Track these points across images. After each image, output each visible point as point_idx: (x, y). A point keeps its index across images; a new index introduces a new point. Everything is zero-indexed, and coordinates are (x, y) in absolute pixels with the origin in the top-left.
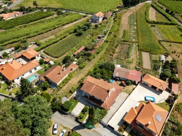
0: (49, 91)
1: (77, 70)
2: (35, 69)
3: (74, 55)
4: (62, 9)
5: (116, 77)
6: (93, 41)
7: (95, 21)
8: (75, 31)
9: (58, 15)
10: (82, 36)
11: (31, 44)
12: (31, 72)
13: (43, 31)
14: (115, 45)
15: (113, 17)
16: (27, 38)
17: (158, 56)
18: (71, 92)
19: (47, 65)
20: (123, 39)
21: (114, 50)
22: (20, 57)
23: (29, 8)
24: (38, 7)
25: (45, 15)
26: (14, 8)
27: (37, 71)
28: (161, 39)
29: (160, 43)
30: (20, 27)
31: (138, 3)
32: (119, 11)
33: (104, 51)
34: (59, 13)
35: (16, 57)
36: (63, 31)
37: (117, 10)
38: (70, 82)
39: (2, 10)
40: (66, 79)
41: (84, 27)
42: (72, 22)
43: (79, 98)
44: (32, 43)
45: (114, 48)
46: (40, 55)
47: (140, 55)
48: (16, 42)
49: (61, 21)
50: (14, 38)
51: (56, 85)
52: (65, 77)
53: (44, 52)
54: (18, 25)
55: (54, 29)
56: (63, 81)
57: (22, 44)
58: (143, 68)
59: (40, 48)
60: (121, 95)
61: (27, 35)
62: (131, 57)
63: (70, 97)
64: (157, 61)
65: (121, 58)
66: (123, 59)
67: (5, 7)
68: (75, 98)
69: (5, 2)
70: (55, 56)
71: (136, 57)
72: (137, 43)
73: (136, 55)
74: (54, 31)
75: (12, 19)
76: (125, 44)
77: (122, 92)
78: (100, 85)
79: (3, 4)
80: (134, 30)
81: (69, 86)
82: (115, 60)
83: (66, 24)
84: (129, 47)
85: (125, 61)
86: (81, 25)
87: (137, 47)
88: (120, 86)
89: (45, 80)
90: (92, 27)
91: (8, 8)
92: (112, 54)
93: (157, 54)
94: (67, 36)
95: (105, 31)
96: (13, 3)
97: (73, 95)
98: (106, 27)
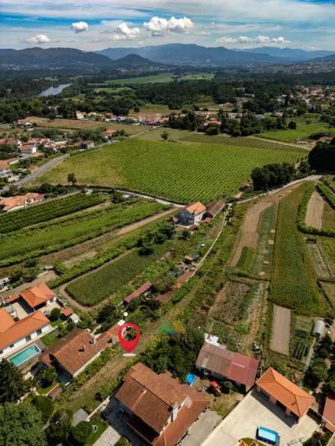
0: (54, 391)
2: (39, 331)
3: (125, 303)
4: (123, 190)
5: (202, 370)
6: (171, 270)
7: (185, 220)
8: (139, 244)
9: (113, 202)
10: (152, 256)
11: (45, 270)
12: (28, 338)
13: (74, 241)
14: (217, 283)
15: (226, 213)
16: (40, 255)
17: (309, 320)
18: (99, 398)
19: (64, 324)
20: (237, 270)
21: (213, 295)
22: (15, 301)
23: (59, 186)
24: (77, 184)
25: (87, 202)
26: (30, 186)
27: (41, 336)
28: (325, 275)
29: (319, 285)
30: (33, 229)
31: (288, 181)
32: (241, 199)
33: (190, 297)
34: (117, 199)
35: (8, 301)
36: (115, 241)
37: (238, 196)
38: (103, 370)
39: (6, 188)
40: (94, 364)
41: (160, 235)
42: (137, 221)
43: (111, 417)
44: (47, 267)
45: (214, 292)
46: (55, 299)
47: (270, 314)
48: (17, 263)
49: (115, 217)
50: (14, 255)
51: (71, 376)
52: (93, 359)
53: (66, 290)
54: (30, 224)
55: (99, 236)
56: (86, 368)
57: (27, 269)
58: (270, 350)
59: (58, 282)
60: (205, 417)
61: (42, 247)
62: (248, 316)
63: (93, 413)
64: (306, 333)
65: (226, 317)
66: (229, 321)
67: (14, 181)
68: (103, 415)
69: (16, 170)
70: (85, 302)
71: (261, 318)
72: (268, 283)
73: (260, 313)
74: (97, 241)
75: (20, 211)
76: (240, 283)
77: (208, 410)
78: (156, 391)
79: (11, 174)
80: (267, 248)
81: (97, 382)
82: (210, 321)
83: (125, 225)
84: (248, 292)
85: (232, 328)
86: (155, 231)
87: (267, 292)
88: (207, 394)
89: (52, 364)
90: (177, 236)
91: (19, 185)
92: (207, 306)
93: (308, 315)
94: (122, 253)
95: (203, 245)
96: (30, 173)
97: (99, 407)
98: (207, 237)
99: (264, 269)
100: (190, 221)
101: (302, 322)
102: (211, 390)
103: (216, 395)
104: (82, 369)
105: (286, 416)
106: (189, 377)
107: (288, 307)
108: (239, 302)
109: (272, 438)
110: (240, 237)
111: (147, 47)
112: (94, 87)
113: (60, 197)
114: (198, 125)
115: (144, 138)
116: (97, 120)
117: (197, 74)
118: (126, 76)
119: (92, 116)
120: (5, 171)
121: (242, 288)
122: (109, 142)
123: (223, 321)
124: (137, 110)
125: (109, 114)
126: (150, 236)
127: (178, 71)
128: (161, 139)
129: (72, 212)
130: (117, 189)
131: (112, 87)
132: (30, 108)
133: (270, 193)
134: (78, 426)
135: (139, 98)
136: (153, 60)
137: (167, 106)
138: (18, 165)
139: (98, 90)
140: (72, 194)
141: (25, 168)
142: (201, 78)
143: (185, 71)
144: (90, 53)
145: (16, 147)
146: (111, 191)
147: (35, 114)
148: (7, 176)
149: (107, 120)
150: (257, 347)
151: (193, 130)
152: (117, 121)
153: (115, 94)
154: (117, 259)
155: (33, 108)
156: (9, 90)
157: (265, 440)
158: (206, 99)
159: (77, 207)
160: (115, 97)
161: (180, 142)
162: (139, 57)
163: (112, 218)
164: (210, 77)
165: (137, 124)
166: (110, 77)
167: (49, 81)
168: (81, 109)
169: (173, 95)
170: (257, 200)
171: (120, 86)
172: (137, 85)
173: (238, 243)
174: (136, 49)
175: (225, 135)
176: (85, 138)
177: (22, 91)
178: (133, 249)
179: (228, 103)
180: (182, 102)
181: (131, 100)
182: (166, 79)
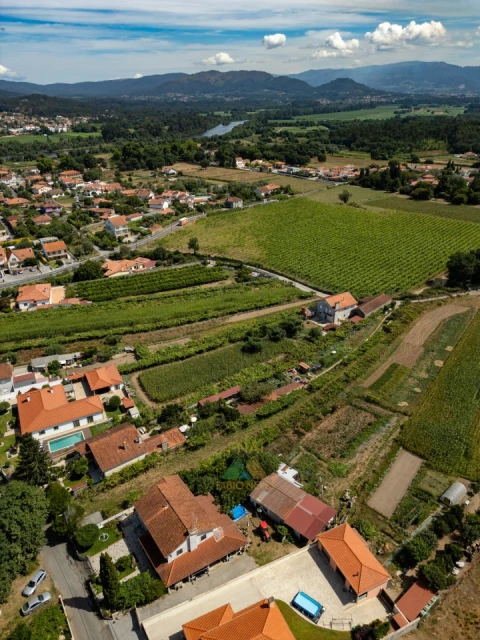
0: (80, 487)
1: (177, 449)
2: (90, 419)
3: (199, 407)
6: (275, 377)
7: (323, 315)
9: (236, 280)
10: (257, 355)
11: (124, 351)
12: (77, 424)
13: (168, 323)
14: (329, 406)
15: (389, 314)
16: (125, 333)
17: (445, 480)
18: (125, 505)
19: (121, 416)
20: (368, 393)
21: (317, 419)
22: (79, 380)
23: (177, 253)
24: (200, 252)
25: (203, 277)
26: (145, 249)
27: (92, 424)
30: (128, 301)
34: (242, 278)
35: (72, 379)
36: (219, 329)
37: (419, 291)
38: (142, 477)
39: (117, 250)
40: (133, 467)
41: (278, 330)
42: (258, 308)
43: (128, 530)
44: (127, 348)
45: (320, 415)
46: (121, 386)
48: (97, 338)
49: (231, 300)
50: (98, 328)
51: (103, 474)
52: (134, 461)
53: (139, 379)
54: (128, 294)
55: (202, 320)
56: (123, 470)
57: (104, 346)
58: (366, 505)
59: (133, 367)
60: (237, 560)
61: (131, 324)
62: (354, 455)
63: (110, 519)
64: (430, 495)
65: (322, 450)
66: (326, 456)
67: (129, 242)
68: (120, 525)
69: (136, 228)
70: (155, 395)
71: (372, 461)
72: (406, 418)
73: (375, 455)
74: (198, 326)
75: (122, 278)
76: (365, 410)
77: (245, 553)
78: (180, 510)
79: (129, 234)
80: (428, 371)
81: (131, 488)
82: (299, 451)
83: (240, 311)
84: (370, 424)
85: (325, 465)
86: (274, 324)
87: (399, 430)
88: (253, 535)
89: (87, 456)
90: (303, 335)
91: (132, 248)
92: (302, 430)
93: (446, 473)
94: (221, 346)
95: (334, 352)
96: (150, 233)
97: (119, 515)
98: (346, 342)
99: (408, 399)
100: (329, 318)
101: (432, 480)
102: (259, 532)
103: (263, 540)
104: (117, 469)
105: (344, 590)
106: (238, 510)
107: (421, 456)
108: (351, 435)
109: (313, 610)
110: (395, 349)
111: (366, 68)
112: (276, 125)
113: (173, 267)
114: (403, 184)
115: (317, 198)
116: (261, 170)
117: (437, 107)
118: (326, 110)
119: (257, 165)
120: (121, 229)
121: (364, 418)
122: (265, 201)
123: (316, 454)
124: (322, 159)
125: (280, 163)
126: (264, 330)
127: (407, 102)
128: (340, 201)
129: (181, 287)
130: (248, 264)
131: (302, 125)
132: (181, 151)
133: (472, 293)
134: (85, 527)
135: (333, 142)
136: (371, 86)
137: (369, 155)
138: (139, 223)
139: (279, 130)
140: (189, 265)
141: (147, 226)
142: (442, 113)
143: (419, 102)
144: (282, 78)
145: (146, 200)
146: (239, 266)
147: (185, 159)
148: (123, 234)
149: (275, 171)
150: (348, 497)
151: (393, 191)
152: (288, 174)
153: (300, 136)
154: (212, 352)
155: (185, 151)
156: (167, 127)
157: (301, 609)
158: (436, 146)
159: (188, 281)
160: (300, 139)
161: (365, 206)
162: (352, 81)
163: (226, 301)
164: (456, 112)
165: (314, 179)
166: (302, 110)
167: (219, 116)
168: (245, 155)
169: (383, 138)
170: (445, 301)
171: (312, 124)
172: (337, 123)
173: (387, 357)
174: (350, 70)
175: (441, 201)
176: (233, 194)
177: (181, 129)
178: (238, 343)
179: (470, 153)
180: (394, 149)
181: (319, 143)
182: (383, 114)
